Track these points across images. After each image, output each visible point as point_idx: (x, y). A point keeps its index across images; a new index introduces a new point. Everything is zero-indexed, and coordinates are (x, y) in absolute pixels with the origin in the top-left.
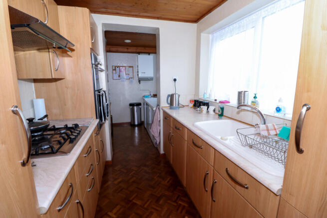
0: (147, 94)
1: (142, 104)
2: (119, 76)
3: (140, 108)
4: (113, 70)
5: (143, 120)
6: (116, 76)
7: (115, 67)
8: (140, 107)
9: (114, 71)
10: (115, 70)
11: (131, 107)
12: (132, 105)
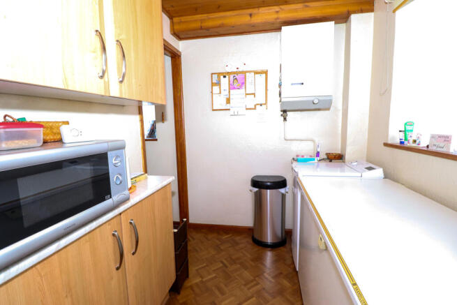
0: (306, 148)
1: (290, 183)
2: (228, 101)
3: (283, 196)
4: (213, 85)
5: (288, 226)
6: (220, 102)
7: (219, 74)
8: (282, 191)
9: (216, 89)
10: (218, 84)
11: (256, 189)
12: (258, 184)
